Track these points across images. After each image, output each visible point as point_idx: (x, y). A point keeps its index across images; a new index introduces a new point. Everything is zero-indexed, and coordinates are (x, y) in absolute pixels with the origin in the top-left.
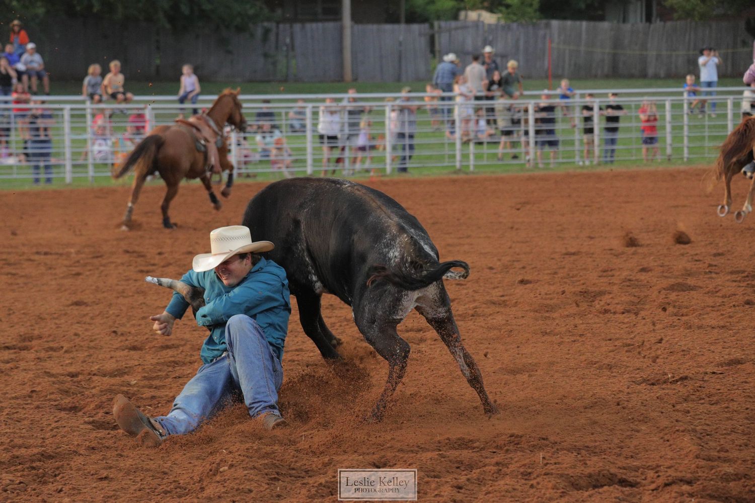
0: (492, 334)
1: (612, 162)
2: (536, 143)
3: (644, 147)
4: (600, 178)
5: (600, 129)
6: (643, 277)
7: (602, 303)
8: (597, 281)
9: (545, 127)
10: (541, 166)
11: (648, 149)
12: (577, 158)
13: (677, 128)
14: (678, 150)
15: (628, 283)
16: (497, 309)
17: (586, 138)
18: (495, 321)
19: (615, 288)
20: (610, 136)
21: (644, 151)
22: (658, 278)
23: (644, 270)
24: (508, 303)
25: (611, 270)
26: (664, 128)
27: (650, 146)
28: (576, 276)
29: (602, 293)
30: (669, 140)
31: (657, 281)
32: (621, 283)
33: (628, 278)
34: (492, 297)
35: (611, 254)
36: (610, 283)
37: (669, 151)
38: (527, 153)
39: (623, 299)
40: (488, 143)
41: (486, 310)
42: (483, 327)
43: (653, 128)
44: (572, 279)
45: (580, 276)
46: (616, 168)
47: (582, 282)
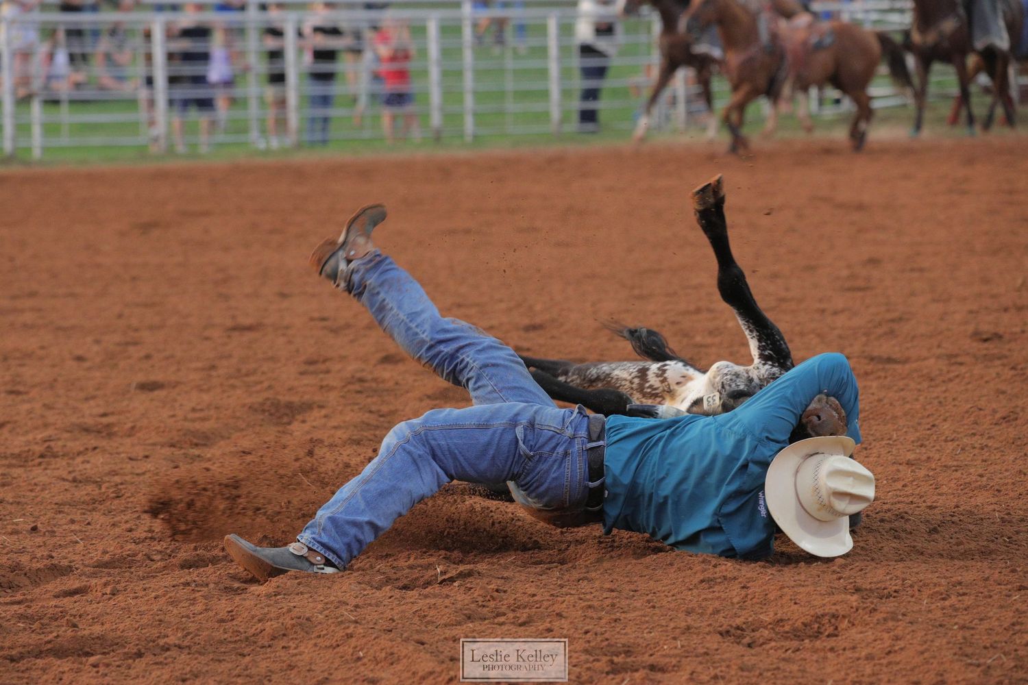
0: (84, 492)
1: (324, 142)
2: (171, 102)
3: (386, 113)
4: (299, 174)
5: (300, 76)
6: (387, 373)
7: (306, 427)
8: (296, 383)
9: (188, 69)
10: (180, 149)
11: (394, 118)
12: (254, 135)
13: (452, 75)
14: (453, 118)
15: (357, 387)
16: (94, 443)
17: (270, 92)
18: (88, 466)
19: (333, 397)
20: (319, 89)
21: (386, 121)
22: (416, 374)
23: (388, 359)
24: (116, 429)
25: (324, 361)
26: (425, 73)
27: (397, 110)
28: (254, 372)
29: (307, 407)
30: (435, 97)
31: (415, 381)
32: (344, 387)
33: (358, 375)
34: (83, 416)
35: (324, 328)
36: (322, 387)
37: (436, 119)
38: (152, 123)
39: (347, 419)
40: (73, 102)
41: (70, 444)
42: (64, 479)
43: (401, 75)
44: (246, 379)
45: (263, 373)
46: (331, 154)
47: (266, 384)
